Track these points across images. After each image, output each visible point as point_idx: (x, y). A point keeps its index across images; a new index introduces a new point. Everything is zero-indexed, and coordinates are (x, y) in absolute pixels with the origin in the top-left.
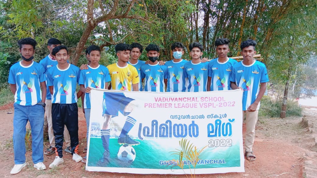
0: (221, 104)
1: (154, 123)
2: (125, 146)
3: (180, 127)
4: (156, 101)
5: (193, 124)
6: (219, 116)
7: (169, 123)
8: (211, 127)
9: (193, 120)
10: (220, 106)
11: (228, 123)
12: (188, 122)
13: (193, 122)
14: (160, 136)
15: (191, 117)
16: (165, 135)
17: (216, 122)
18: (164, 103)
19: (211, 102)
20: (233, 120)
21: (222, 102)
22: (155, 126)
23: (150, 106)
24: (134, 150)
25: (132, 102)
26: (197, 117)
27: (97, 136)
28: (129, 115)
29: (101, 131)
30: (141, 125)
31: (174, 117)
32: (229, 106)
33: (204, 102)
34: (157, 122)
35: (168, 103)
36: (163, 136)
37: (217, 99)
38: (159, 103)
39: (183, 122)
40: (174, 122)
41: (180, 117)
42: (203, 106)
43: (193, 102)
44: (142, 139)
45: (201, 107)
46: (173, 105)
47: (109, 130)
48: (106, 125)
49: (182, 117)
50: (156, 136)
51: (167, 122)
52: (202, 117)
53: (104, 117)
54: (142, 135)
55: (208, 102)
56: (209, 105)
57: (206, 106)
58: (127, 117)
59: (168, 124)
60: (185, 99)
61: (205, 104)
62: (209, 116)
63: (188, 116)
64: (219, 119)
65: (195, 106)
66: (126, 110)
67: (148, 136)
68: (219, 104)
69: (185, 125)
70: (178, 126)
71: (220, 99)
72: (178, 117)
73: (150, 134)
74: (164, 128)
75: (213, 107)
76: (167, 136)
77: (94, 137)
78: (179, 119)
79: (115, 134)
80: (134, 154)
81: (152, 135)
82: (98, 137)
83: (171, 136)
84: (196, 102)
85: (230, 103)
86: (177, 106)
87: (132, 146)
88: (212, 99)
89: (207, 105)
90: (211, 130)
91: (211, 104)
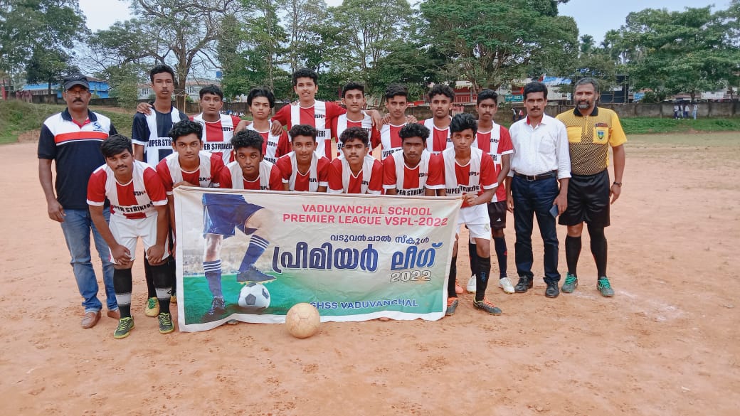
0: (422, 220)
1: (302, 246)
3: (347, 254)
4: (306, 210)
5: (370, 249)
6: (416, 241)
7: (327, 247)
8: (398, 257)
9: (370, 243)
10: (420, 224)
11: (430, 250)
12: (361, 246)
13: (370, 246)
14: (311, 266)
15: (367, 239)
16: (320, 265)
17: (409, 249)
18: (320, 214)
19: (406, 216)
20: (440, 244)
21: (426, 217)
22: (302, 251)
23: (294, 218)
24: (266, 291)
25: (257, 213)
26: (378, 239)
27: (196, 274)
28: (256, 233)
29: (204, 263)
30: (277, 249)
31: (336, 238)
32: (435, 225)
33: (394, 215)
34: (305, 245)
35: (328, 214)
36: (316, 266)
37: (418, 211)
38: (311, 214)
39: (352, 245)
40: (336, 245)
41: (348, 239)
42: (392, 221)
43: (375, 215)
44: (280, 271)
45: (388, 223)
46: (336, 219)
47: (219, 261)
48: (211, 252)
49: (352, 238)
50: (305, 266)
51: (324, 246)
52: (388, 239)
53: (206, 239)
54: (279, 266)
55: (400, 216)
56: (402, 222)
57: (395, 223)
58: (250, 236)
59: (326, 250)
60: (359, 209)
61: (396, 219)
62: (398, 239)
63: (363, 238)
64: (414, 245)
65: (376, 221)
66: (249, 225)
67: (290, 265)
68: (421, 219)
69: (356, 251)
70: (343, 252)
71: (423, 211)
72: (345, 238)
73: (294, 263)
74: (318, 255)
75: (409, 224)
76: (323, 267)
77: (190, 276)
78: (346, 241)
79: (230, 267)
80: (267, 297)
81: (297, 266)
82: (198, 275)
83: (329, 267)
84: (379, 215)
85: (438, 221)
86: (343, 219)
87: (264, 284)
88: (408, 211)
89: (399, 221)
90: (398, 261)
91: (406, 219)
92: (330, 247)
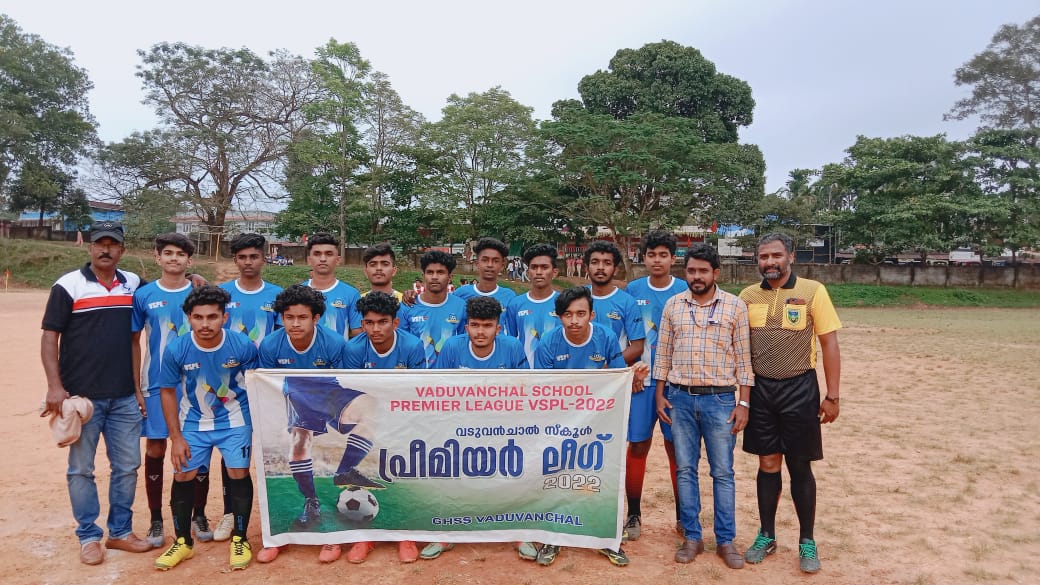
0: (580, 402)
1: (417, 446)
2: (352, 490)
3: (479, 454)
4: (420, 395)
5: (511, 447)
6: (574, 432)
7: (452, 445)
8: (551, 455)
9: (511, 437)
10: (577, 408)
11: (595, 443)
12: (499, 443)
13: (511, 442)
14: (432, 474)
15: (507, 432)
16: (443, 472)
17: (565, 444)
18: (441, 399)
19: (557, 396)
20: (609, 436)
21: (585, 397)
22: (418, 454)
23: (405, 405)
24: (373, 497)
25: (356, 401)
26: (521, 431)
27: (281, 474)
28: (354, 431)
29: (290, 463)
30: (383, 452)
31: (463, 433)
32: (597, 409)
33: (541, 397)
34: (422, 444)
35: (451, 399)
36: (438, 474)
37: (574, 390)
38: (428, 399)
39: (486, 442)
40: (465, 443)
41: (481, 432)
42: (538, 406)
43: (514, 398)
44: (390, 480)
45: (533, 408)
46: (463, 406)
47: (310, 460)
48: (299, 450)
49: (485, 431)
50: (423, 474)
51: (447, 444)
52: (534, 430)
53: (292, 435)
54: (388, 473)
55: (548, 398)
56: (552, 406)
57: (543, 407)
58: (347, 435)
59: (451, 449)
60: (492, 390)
61: (544, 403)
62: (548, 430)
63: (500, 430)
64: (571, 437)
65: (517, 405)
66: (345, 420)
67: (402, 474)
68: (577, 401)
69: (492, 450)
70: (475, 452)
71: (579, 390)
72: (476, 432)
73: (408, 471)
74: (440, 457)
75: (562, 408)
76: (447, 474)
77: (275, 477)
78: (478, 435)
79: (324, 468)
80: (374, 505)
81: (413, 474)
82: (284, 476)
83: (456, 474)
84: (520, 398)
85: (601, 402)
86: (472, 405)
87: (370, 490)
88: (560, 391)
89: (548, 404)
90: (551, 462)
91: (558, 401)
92: (456, 445)
